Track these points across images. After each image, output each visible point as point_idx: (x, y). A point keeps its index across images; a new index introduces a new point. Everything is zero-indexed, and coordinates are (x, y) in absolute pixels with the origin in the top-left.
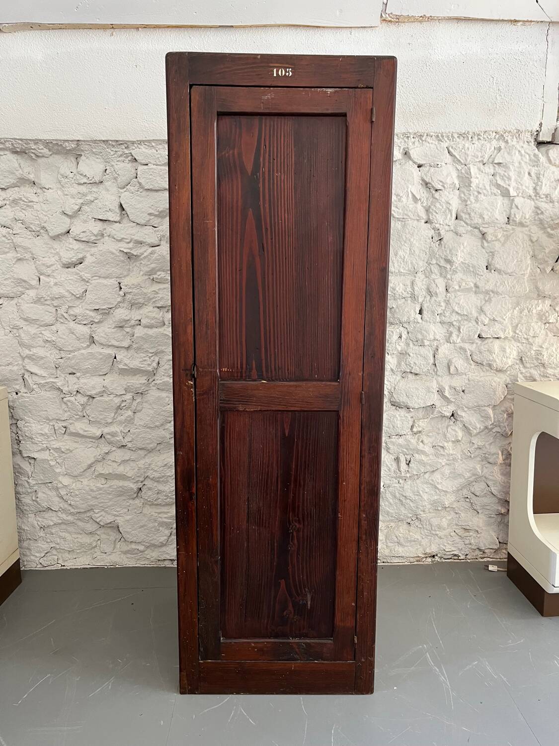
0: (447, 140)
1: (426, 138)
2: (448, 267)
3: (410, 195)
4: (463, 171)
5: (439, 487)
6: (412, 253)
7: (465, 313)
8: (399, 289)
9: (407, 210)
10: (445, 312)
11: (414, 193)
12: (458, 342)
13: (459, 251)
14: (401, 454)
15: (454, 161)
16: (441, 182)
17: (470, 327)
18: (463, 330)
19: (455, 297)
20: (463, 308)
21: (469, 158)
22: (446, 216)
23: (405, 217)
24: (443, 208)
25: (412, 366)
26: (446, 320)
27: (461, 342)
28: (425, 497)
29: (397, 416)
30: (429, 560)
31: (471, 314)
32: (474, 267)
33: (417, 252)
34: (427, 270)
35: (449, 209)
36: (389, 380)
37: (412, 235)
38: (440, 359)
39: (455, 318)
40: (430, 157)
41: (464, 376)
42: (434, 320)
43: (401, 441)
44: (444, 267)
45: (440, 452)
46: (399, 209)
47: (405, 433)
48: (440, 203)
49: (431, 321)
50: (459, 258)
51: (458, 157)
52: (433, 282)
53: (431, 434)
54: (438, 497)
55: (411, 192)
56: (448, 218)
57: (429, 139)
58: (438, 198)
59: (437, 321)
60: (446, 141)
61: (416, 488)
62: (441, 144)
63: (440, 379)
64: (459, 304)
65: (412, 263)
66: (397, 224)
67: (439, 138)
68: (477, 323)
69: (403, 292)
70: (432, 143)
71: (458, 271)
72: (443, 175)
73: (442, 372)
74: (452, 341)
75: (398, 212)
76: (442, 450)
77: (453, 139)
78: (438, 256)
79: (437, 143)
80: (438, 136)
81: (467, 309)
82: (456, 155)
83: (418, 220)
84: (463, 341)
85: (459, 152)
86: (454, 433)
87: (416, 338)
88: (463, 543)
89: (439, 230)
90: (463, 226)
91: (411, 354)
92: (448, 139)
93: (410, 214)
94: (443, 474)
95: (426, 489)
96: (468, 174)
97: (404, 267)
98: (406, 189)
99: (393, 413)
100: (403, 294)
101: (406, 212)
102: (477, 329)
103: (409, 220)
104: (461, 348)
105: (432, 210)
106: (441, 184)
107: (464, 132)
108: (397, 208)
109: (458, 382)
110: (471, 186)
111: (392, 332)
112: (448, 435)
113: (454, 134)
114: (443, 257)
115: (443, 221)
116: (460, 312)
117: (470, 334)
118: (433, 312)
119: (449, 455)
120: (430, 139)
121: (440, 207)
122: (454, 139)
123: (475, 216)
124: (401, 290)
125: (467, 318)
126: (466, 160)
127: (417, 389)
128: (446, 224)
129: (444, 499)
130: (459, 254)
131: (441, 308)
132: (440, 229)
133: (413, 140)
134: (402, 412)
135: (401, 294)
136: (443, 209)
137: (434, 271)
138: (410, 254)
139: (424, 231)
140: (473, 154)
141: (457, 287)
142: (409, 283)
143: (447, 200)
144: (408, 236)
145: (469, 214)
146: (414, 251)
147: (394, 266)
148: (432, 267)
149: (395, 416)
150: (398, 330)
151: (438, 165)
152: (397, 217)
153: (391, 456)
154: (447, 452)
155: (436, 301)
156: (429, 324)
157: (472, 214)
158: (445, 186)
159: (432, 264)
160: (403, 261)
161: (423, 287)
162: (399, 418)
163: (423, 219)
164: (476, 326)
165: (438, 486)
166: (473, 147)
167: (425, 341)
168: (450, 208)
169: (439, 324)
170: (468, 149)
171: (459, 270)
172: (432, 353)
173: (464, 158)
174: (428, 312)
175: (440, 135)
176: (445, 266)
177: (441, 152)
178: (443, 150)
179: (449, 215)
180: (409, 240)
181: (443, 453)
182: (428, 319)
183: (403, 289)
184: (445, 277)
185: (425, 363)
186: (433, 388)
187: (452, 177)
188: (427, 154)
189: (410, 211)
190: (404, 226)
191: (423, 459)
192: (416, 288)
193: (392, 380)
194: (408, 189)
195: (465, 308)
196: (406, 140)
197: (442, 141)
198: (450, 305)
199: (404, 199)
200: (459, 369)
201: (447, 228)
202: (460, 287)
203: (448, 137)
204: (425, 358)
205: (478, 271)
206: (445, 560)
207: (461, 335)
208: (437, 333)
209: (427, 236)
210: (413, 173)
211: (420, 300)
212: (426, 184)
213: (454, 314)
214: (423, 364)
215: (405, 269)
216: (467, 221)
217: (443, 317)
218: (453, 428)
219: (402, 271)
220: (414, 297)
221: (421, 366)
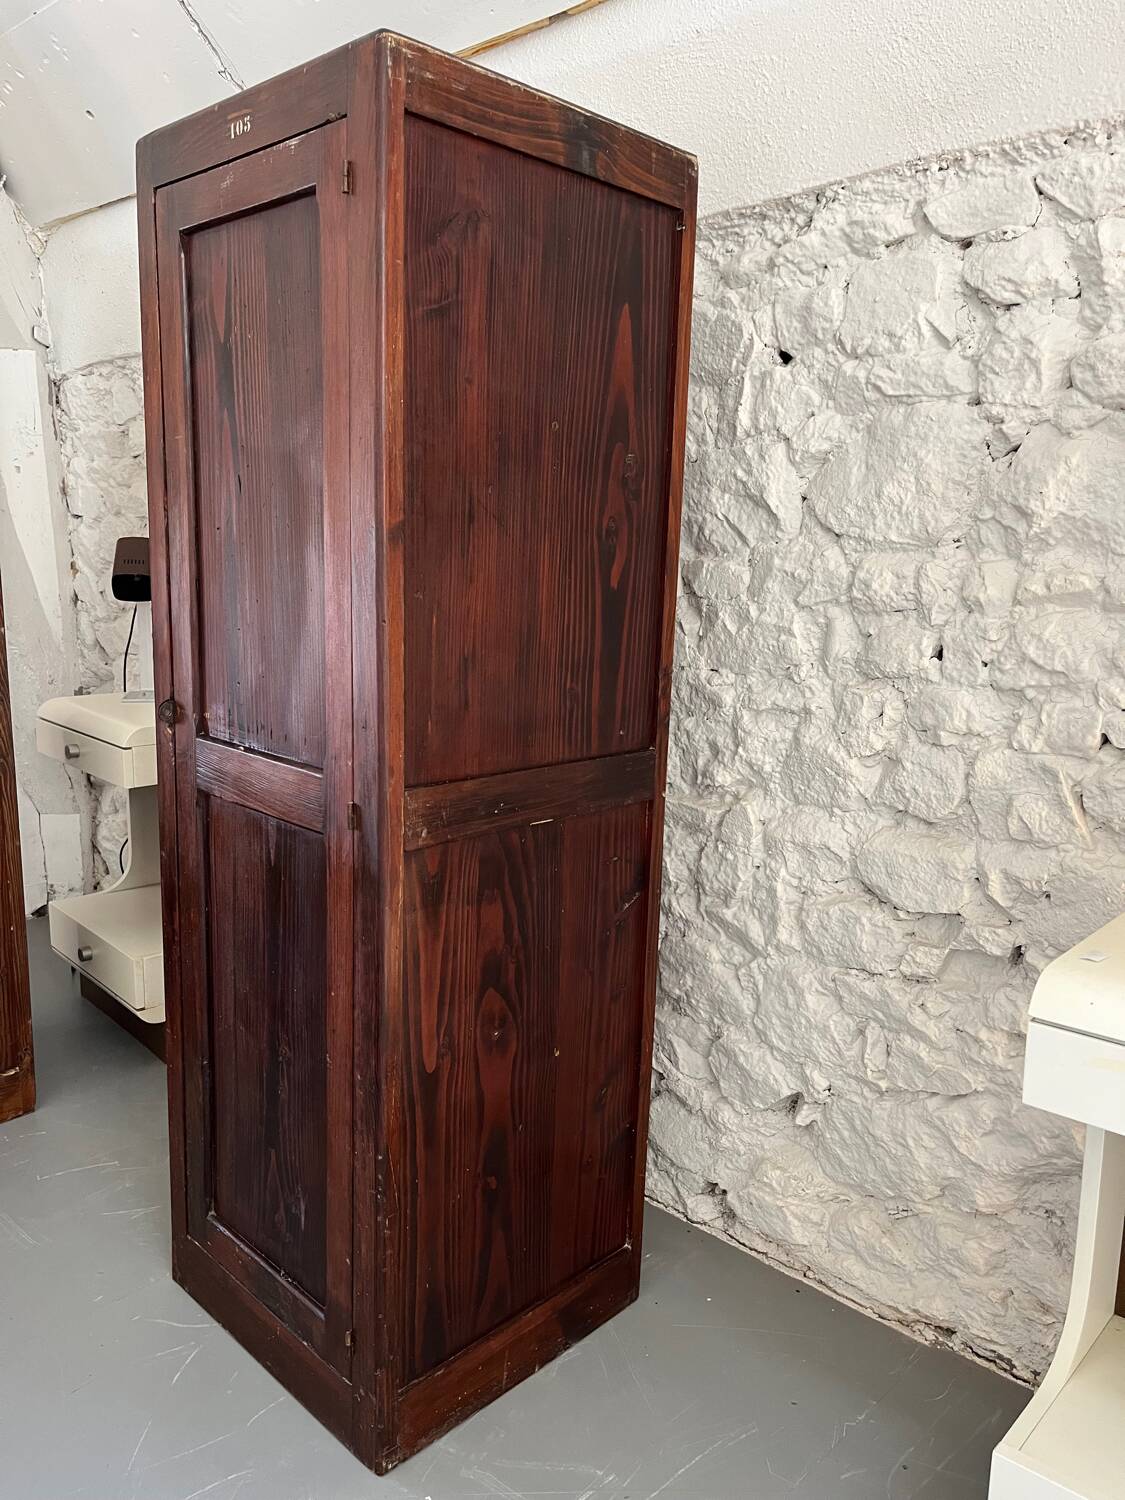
0: (1035, 158)
1: (973, 164)
2: (1021, 527)
3: (926, 329)
4: (1082, 241)
5: (963, 1148)
6: (923, 490)
7: (1059, 668)
8: (882, 586)
9: (916, 373)
10: (1002, 659)
11: (936, 325)
12: (1035, 749)
13: (1052, 482)
14: (873, 1024)
15: (1057, 214)
16: (1009, 280)
17: (1074, 710)
18: (1049, 716)
19: (1037, 617)
20: (1054, 652)
21: (1099, 199)
22: (1023, 378)
23: (911, 393)
24: (1012, 357)
25: (907, 795)
26: (1005, 681)
27: (1046, 749)
28: (922, 1158)
29: (864, 920)
30: (930, 1335)
31: (1077, 671)
32: (1101, 528)
33: (937, 487)
34: (971, 538)
35: (1029, 358)
36: (858, 822)
37: (925, 439)
38: (983, 791)
39: (1028, 678)
40: (986, 215)
41: (1052, 854)
42: (972, 679)
43: (869, 987)
44: (1013, 529)
45: (969, 1050)
46: (894, 372)
47: (881, 971)
48: (1004, 343)
49: (962, 680)
50: (1053, 501)
51: (1064, 200)
52: (976, 570)
53: (952, 994)
54: (959, 1174)
55: (931, 324)
56: (1028, 385)
57: (983, 166)
58: (1002, 329)
59: (980, 681)
60: (1032, 162)
61: (900, 1125)
62: (1016, 170)
63: (985, 846)
64: (1040, 639)
65: (921, 517)
66: (894, 412)
67: (1011, 156)
68: (1097, 701)
69: (892, 594)
70: (992, 174)
71: (1052, 542)
72: (1016, 260)
73: (993, 830)
74: (1015, 745)
75: (891, 380)
76: (975, 1048)
77: (1051, 152)
78: (995, 498)
79: (1007, 173)
80: (1004, 153)
81: (1064, 656)
82: (1058, 196)
83: (949, 398)
84: (1053, 747)
85: (1068, 186)
86: (1010, 1009)
87: (921, 722)
88: (1025, 1334)
89: (1002, 422)
90: (1079, 406)
91: (908, 765)
92: (1037, 154)
93: (923, 382)
94: (974, 1114)
95: (925, 1137)
96: (1092, 247)
97: (902, 527)
98: (912, 316)
99: (854, 910)
100: (892, 599)
101: (912, 379)
102: (1094, 718)
103: (924, 398)
104: (1045, 769)
105: (984, 365)
106: (1010, 287)
107: (1073, 124)
108: (891, 369)
109: (1033, 868)
110: (1104, 284)
111: (862, 699)
112: (994, 1012)
113: (1047, 137)
114: (1009, 499)
115: (1013, 394)
116: (1041, 662)
117: (1073, 730)
118: (968, 655)
119: (993, 1067)
120: (987, 164)
121: (1005, 355)
122: (1056, 151)
123: (1111, 372)
124: (887, 588)
125: (1066, 681)
126: (1090, 206)
127: (914, 860)
128: (1024, 403)
129: (975, 1187)
130: (1051, 490)
131: (993, 646)
132: (1007, 419)
133: (939, 175)
134: (881, 916)
135: (888, 601)
136: (1012, 360)
137: (988, 540)
138: (918, 492)
139: (960, 427)
140: (1108, 186)
141: (1040, 590)
142: (909, 571)
143: (1025, 333)
144: (913, 444)
145: (1092, 368)
146: (928, 484)
147: (874, 525)
148: (984, 530)
149: (858, 919)
150: (877, 696)
151: (1005, 233)
152: (891, 392)
153: (848, 1019)
154: (988, 1057)
155: (977, 624)
156: (957, 688)
157: (1101, 367)
158: (1024, 291)
159: (983, 521)
160: (899, 513)
161: (950, 584)
162: (868, 927)
163: (962, 393)
164: (1094, 708)
165: (956, 1143)
166: (1107, 165)
167: (942, 733)
168: (1033, 355)
169: (990, 692)
170: (1091, 171)
171: (1055, 539)
172: (962, 768)
173: (1083, 203)
174: (955, 655)
175: (1007, 147)
176: (1014, 526)
177: (1014, 194)
178: (1022, 188)
179: (1033, 377)
180: (915, 455)
181: (976, 1058)
182: (955, 674)
183: (892, 587)
184: (1019, 558)
185: (942, 793)
186: (957, 869)
187: (1042, 263)
188: (976, 207)
189: (923, 373)
190: (908, 417)
191: (923, 1054)
192: (925, 586)
193: (865, 824)
194: (916, 314)
195: (1059, 652)
196: (922, 180)
197: (1021, 164)
198: (1016, 639)
199: (910, 342)
200: (1036, 830)
201: (1028, 414)
202: (1048, 588)
203: (1033, 147)
204: (942, 780)
205: (1115, 541)
206: (976, 1359)
207: (1043, 730)
208: (978, 718)
209: (967, 442)
210: (933, 268)
211: (937, 618)
212: (975, 295)
213: (1027, 667)
214: (935, 796)
215: (901, 534)
216: (1087, 389)
217: (997, 673)
218: (1013, 995)
219: (894, 538)
220: (921, 610)
221: (930, 799)
